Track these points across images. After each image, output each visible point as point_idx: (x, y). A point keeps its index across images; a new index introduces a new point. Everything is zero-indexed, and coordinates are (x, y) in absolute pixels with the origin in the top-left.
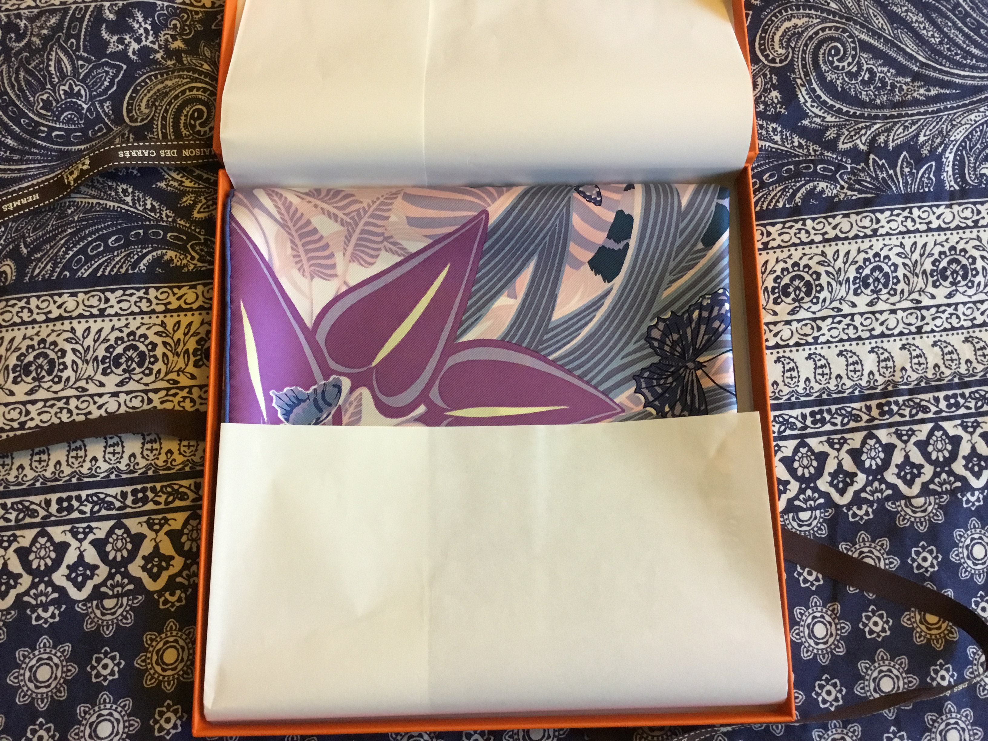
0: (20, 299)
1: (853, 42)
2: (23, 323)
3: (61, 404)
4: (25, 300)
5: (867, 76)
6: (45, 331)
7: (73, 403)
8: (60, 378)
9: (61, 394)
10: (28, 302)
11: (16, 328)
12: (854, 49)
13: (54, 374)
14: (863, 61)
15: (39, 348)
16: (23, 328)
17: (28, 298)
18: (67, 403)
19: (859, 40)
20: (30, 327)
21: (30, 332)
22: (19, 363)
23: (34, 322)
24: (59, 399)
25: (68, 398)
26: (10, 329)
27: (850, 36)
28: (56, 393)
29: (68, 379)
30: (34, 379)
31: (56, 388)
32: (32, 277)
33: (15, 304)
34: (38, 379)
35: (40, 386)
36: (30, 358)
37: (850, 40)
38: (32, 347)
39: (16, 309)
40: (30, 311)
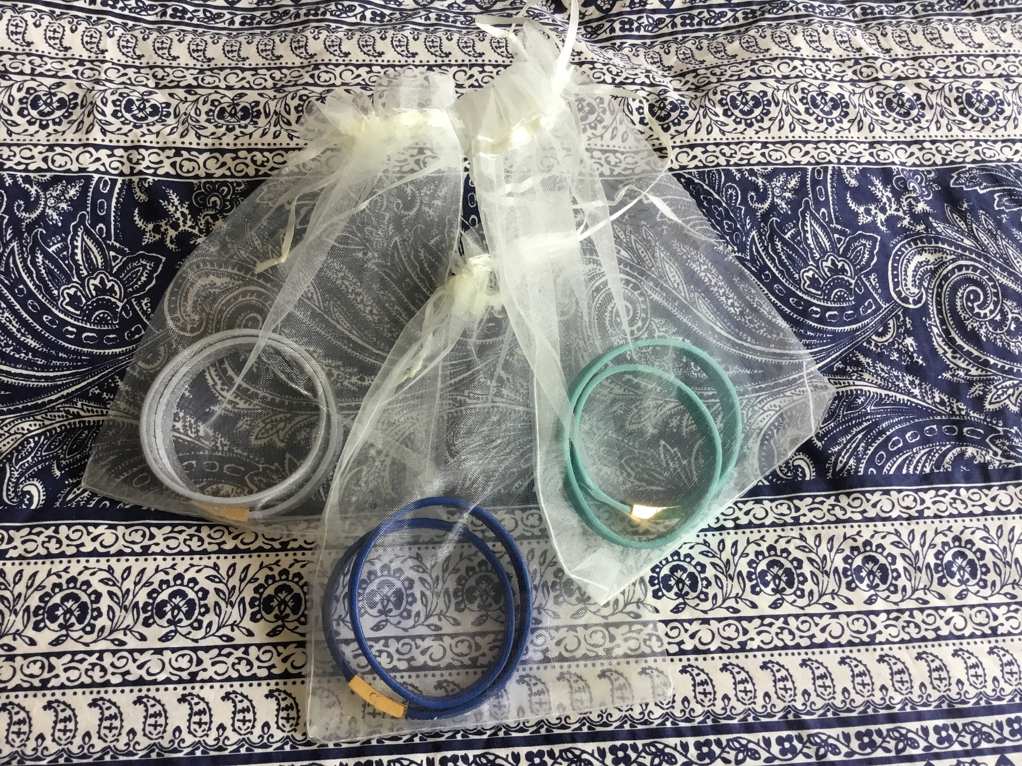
0: (47, 527)
1: (994, 287)
2: (49, 555)
3: (93, 659)
4: (53, 528)
5: (1013, 327)
6: (75, 568)
7: (108, 659)
8: (93, 627)
9: (93, 647)
10: (56, 531)
11: (40, 561)
12: (996, 295)
13: (86, 622)
14: (1006, 309)
15: (68, 588)
16: (48, 561)
17: (57, 526)
18: (100, 658)
19: (1001, 285)
20: (57, 561)
21: (58, 567)
22: (42, 605)
23: (62, 555)
24: (90, 653)
25: (102, 652)
26: (32, 562)
27: (991, 279)
28: (87, 645)
29: (102, 629)
30: (61, 626)
31: (87, 639)
32: (64, 502)
33: (41, 533)
34: (66, 626)
35: (67, 636)
36: (57, 599)
37: (991, 284)
38: (59, 585)
39: (42, 538)
40: (59, 542)
